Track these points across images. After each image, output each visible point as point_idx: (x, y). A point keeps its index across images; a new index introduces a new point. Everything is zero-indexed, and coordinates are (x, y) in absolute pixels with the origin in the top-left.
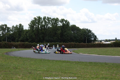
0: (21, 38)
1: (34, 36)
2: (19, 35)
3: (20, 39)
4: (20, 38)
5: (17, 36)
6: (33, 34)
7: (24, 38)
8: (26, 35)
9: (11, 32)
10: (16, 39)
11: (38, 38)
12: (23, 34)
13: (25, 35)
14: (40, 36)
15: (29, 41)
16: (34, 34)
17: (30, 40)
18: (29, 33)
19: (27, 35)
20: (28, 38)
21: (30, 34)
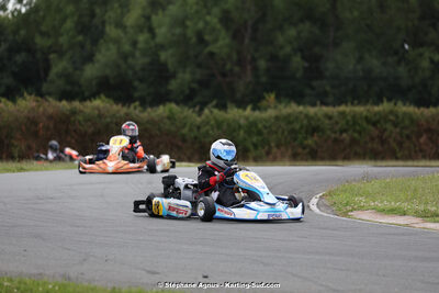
0: (105, 56)
1: (222, 44)
2: (83, 28)
3: (90, 72)
4: (90, 58)
5: (63, 40)
6: (213, 20)
7: (125, 57)
8: (151, 30)
9: (10, 6)
10: (59, 66)
11: (262, 64)
12: (120, 25)
13: (140, 29)
14: (281, 39)
15: (173, 85)
16: (226, 19)
17: (184, 78)
18: (173, 9)
19: (162, 32)
20: (163, 56)
21: (181, 22)
